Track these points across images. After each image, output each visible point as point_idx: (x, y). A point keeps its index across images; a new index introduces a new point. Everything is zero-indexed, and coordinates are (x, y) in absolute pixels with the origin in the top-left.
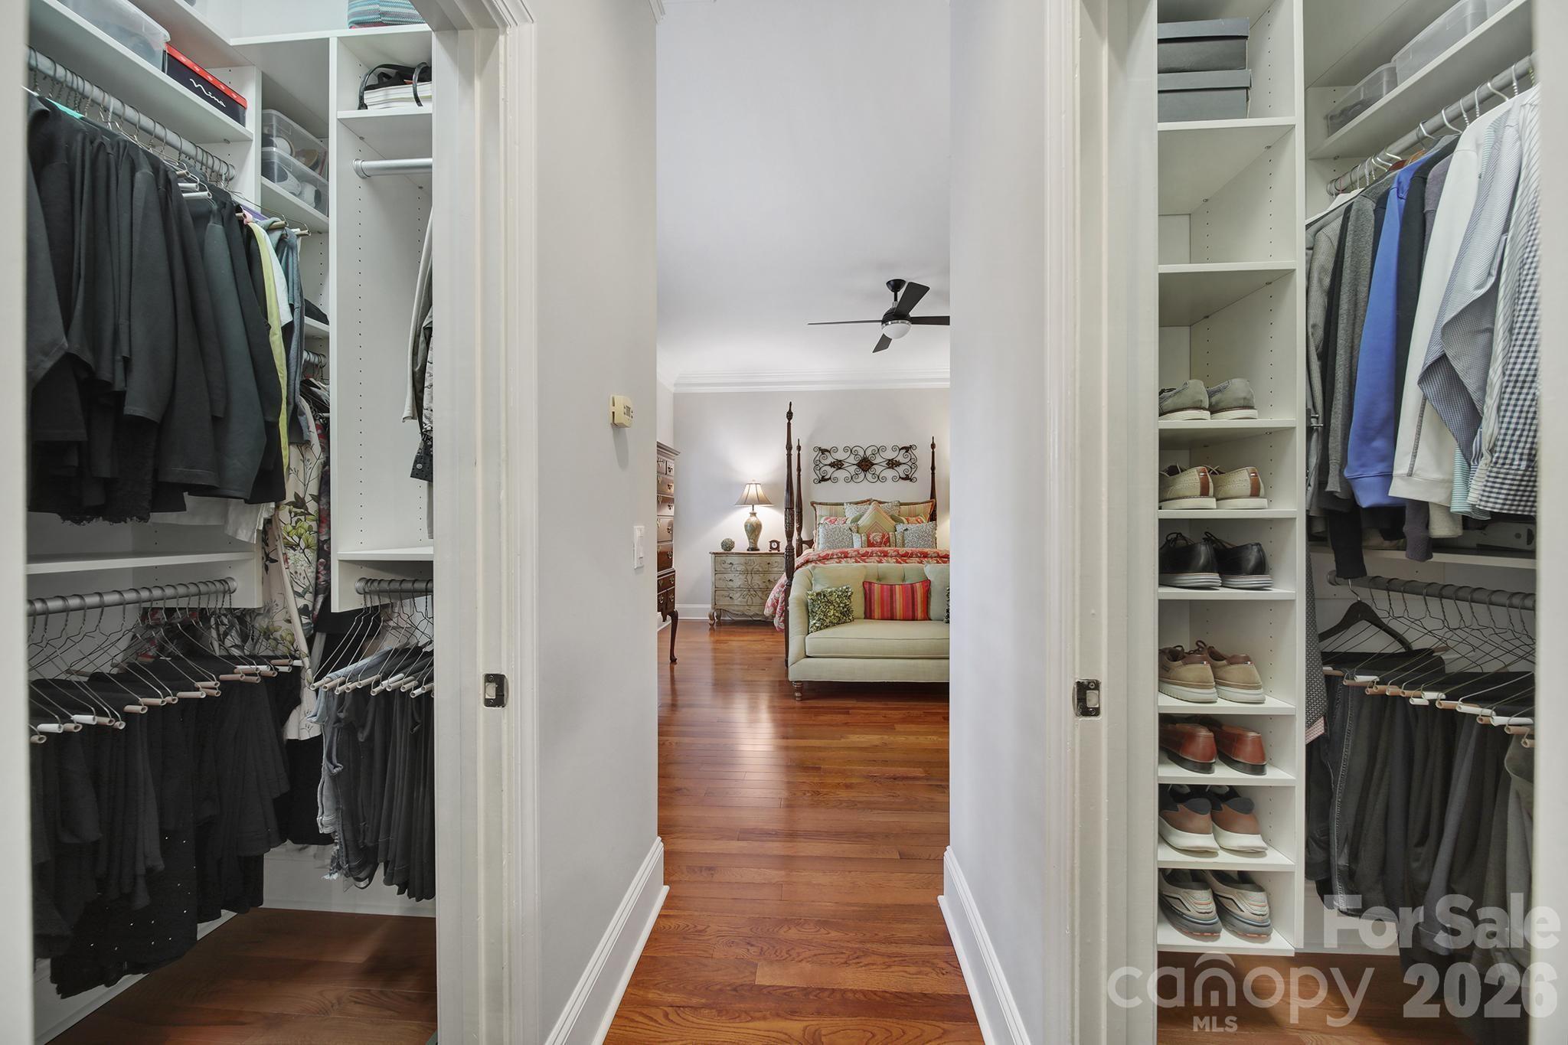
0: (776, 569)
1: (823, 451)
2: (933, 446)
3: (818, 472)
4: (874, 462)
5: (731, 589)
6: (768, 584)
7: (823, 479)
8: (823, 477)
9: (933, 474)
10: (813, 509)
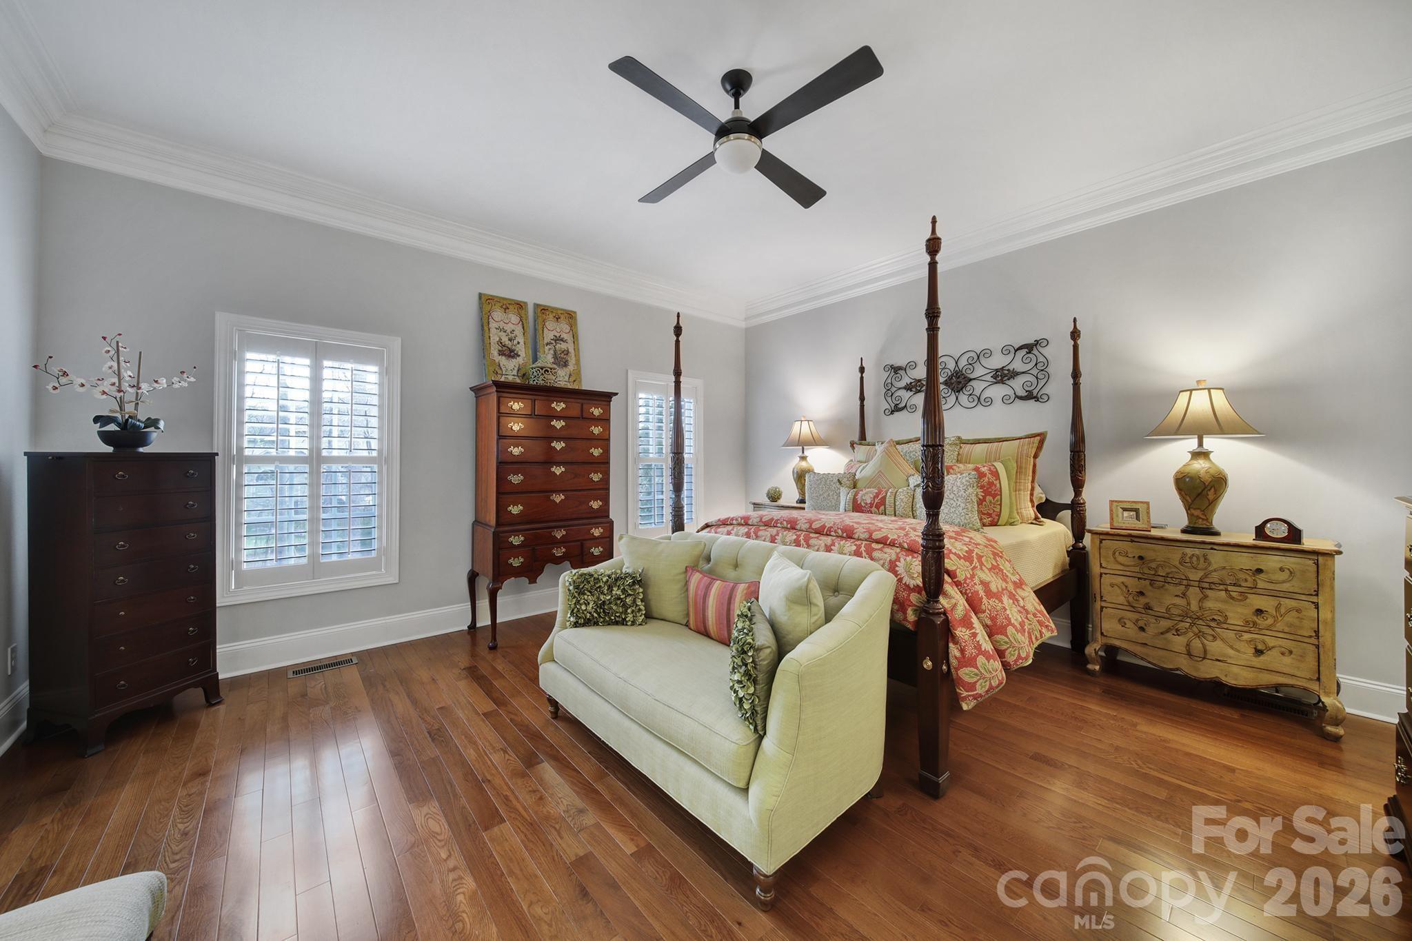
1: (896, 369)
2: (1075, 334)
3: (889, 399)
4: (972, 376)
7: (897, 409)
8: (896, 405)
9: (1076, 386)
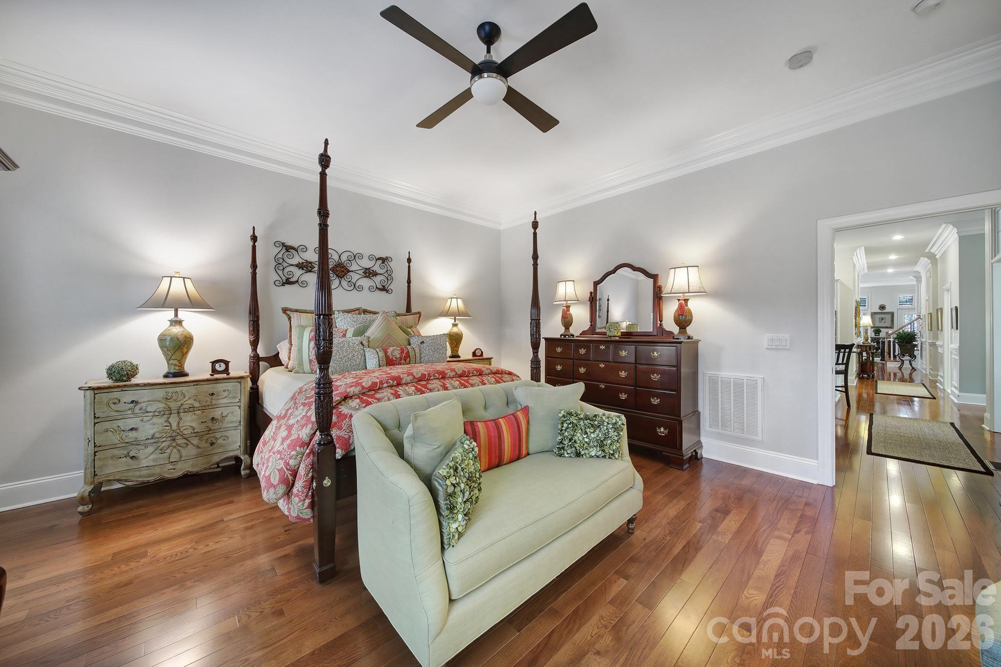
0: (224, 401)
1: (288, 248)
2: (409, 260)
3: (280, 273)
4: (350, 269)
5: (136, 443)
6: (210, 424)
7: (288, 282)
8: (288, 279)
9: (409, 287)
10: (286, 318)
